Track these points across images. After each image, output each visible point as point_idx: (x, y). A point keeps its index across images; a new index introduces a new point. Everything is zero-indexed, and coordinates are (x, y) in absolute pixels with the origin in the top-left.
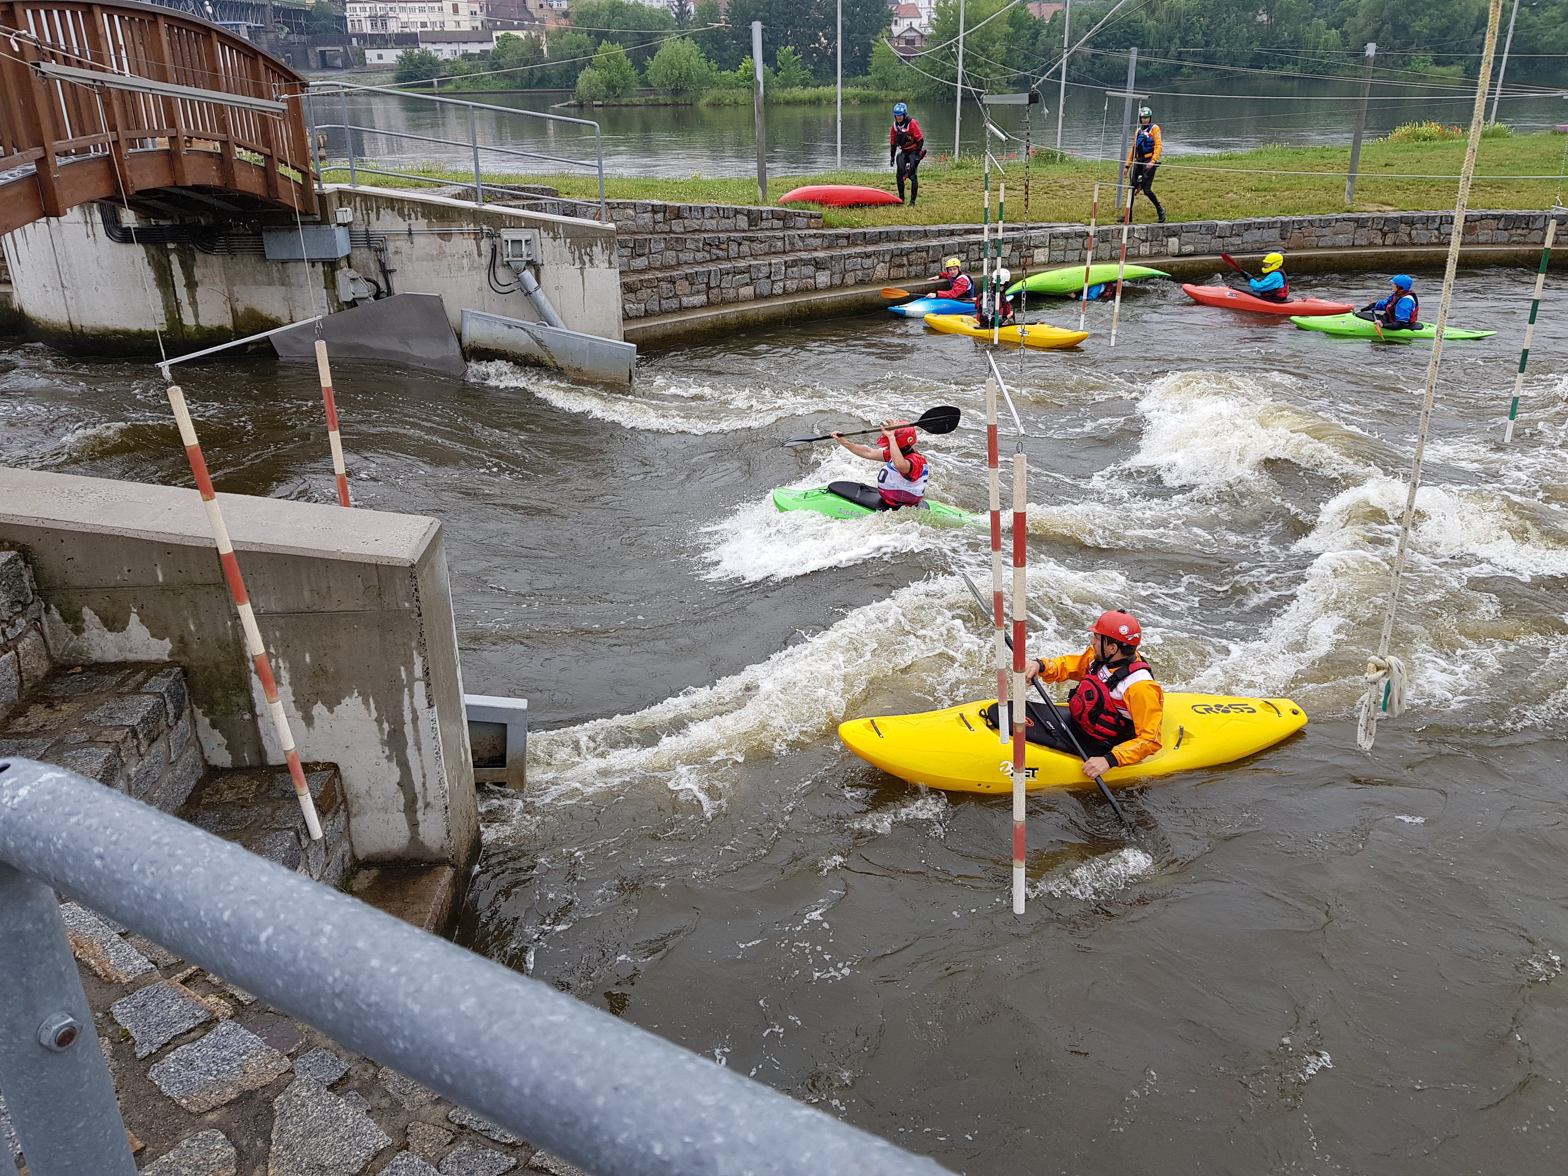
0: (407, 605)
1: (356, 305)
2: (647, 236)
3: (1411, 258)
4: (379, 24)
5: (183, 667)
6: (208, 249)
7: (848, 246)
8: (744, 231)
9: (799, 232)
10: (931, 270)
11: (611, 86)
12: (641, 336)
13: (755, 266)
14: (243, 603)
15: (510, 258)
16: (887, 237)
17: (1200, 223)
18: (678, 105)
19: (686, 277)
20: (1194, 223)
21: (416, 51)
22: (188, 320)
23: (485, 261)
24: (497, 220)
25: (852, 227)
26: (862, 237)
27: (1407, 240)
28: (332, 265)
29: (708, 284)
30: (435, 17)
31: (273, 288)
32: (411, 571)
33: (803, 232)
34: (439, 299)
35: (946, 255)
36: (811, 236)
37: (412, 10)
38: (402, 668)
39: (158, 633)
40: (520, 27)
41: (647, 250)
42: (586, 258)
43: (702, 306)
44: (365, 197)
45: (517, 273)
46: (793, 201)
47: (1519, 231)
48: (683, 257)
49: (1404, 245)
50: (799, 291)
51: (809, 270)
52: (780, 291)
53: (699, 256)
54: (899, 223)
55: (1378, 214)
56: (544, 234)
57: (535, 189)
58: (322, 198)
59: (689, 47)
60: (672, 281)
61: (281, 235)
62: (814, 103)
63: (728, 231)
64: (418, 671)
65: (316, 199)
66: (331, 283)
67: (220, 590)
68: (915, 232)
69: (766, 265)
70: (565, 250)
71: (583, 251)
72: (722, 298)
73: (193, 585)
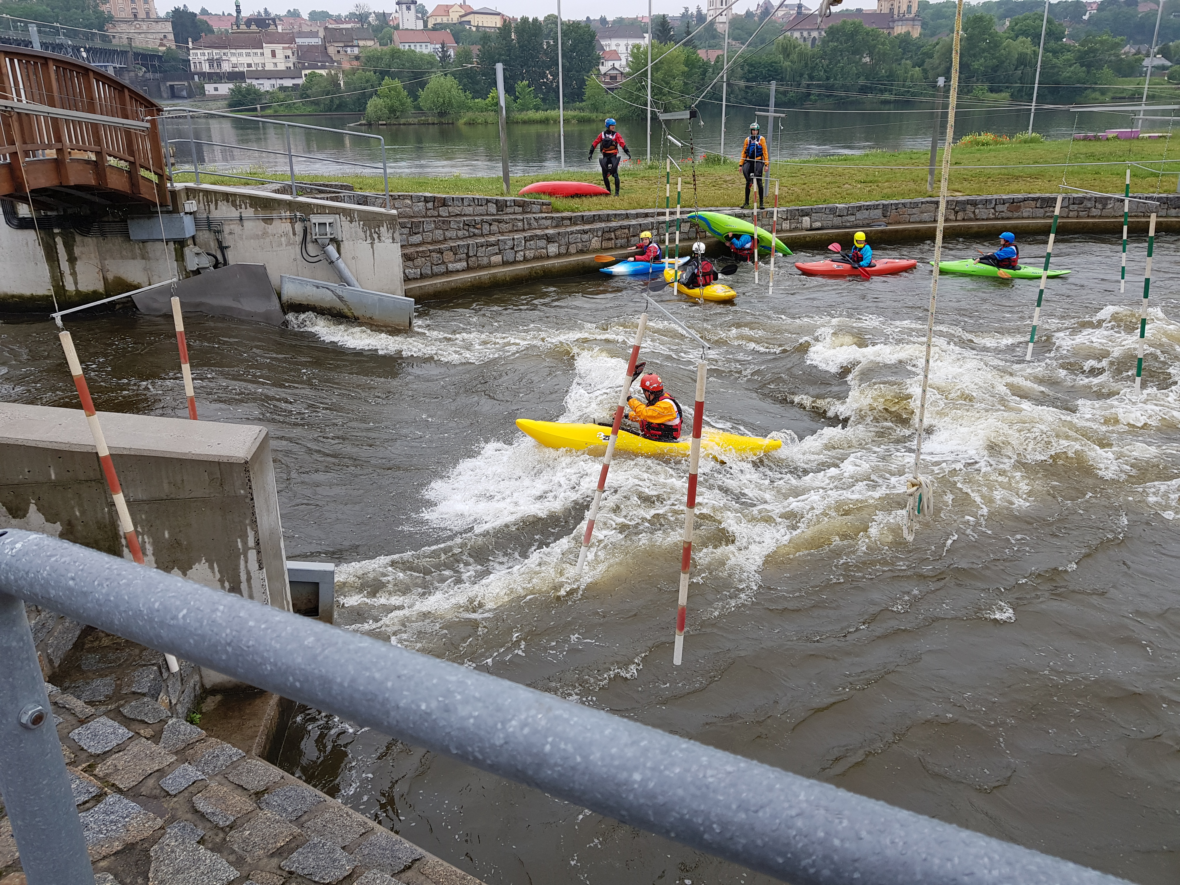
0: (242, 492)
1: (200, 273)
2: (420, 220)
3: (976, 229)
4: (215, 65)
6: (86, 232)
7: (571, 225)
8: (493, 215)
9: (534, 215)
10: (632, 242)
11: (392, 110)
12: (418, 293)
13: (502, 241)
14: (117, 493)
15: (318, 236)
16: (599, 218)
17: (824, 206)
18: (443, 124)
19: (451, 249)
20: (821, 206)
21: (244, 85)
22: (70, 286)
23: (299, 238)
24: (308, 209)
25: (573, 211)
26: (580, 219)
27: (972, 216)
28: (181, 244)
29: (467, 254)
30: (258, 60)
31: (136, 261)
32: (245, 467)
33: (537, 216)
34: (264, 267)
36: (543, 218)
37: (241, 55)
38: (239, 540)
39: (51, 518)
40: (323, 67)
41: (421, 229)
42: (375, 236)
43: (463, 270)
44: (207, 192)
45: (323, 247)
46: (529, 193)
47: (1051, 209)
48: (448, 234)
49: (970, 220)
50: (535, 258)
51: (542, 243)
52: (522, 259)
53: (460, 233)
54: (608, 208)
55: (951, 198)
56: (343, 218)
57: (336, 185)
58: (174, 194)
59: (450, 82)
60: (441, 252)
61: (142, 222)
62: (544, 122)
63: (481, 215)
64: (251, 542)
65: (169, 194)
66: (180, 257)
67: (100, 485)
68: (620, 215)
69: (510, 239)
70: (359, 229)
71: (373, 230)
72: (478, 265)
73: (79, 481)
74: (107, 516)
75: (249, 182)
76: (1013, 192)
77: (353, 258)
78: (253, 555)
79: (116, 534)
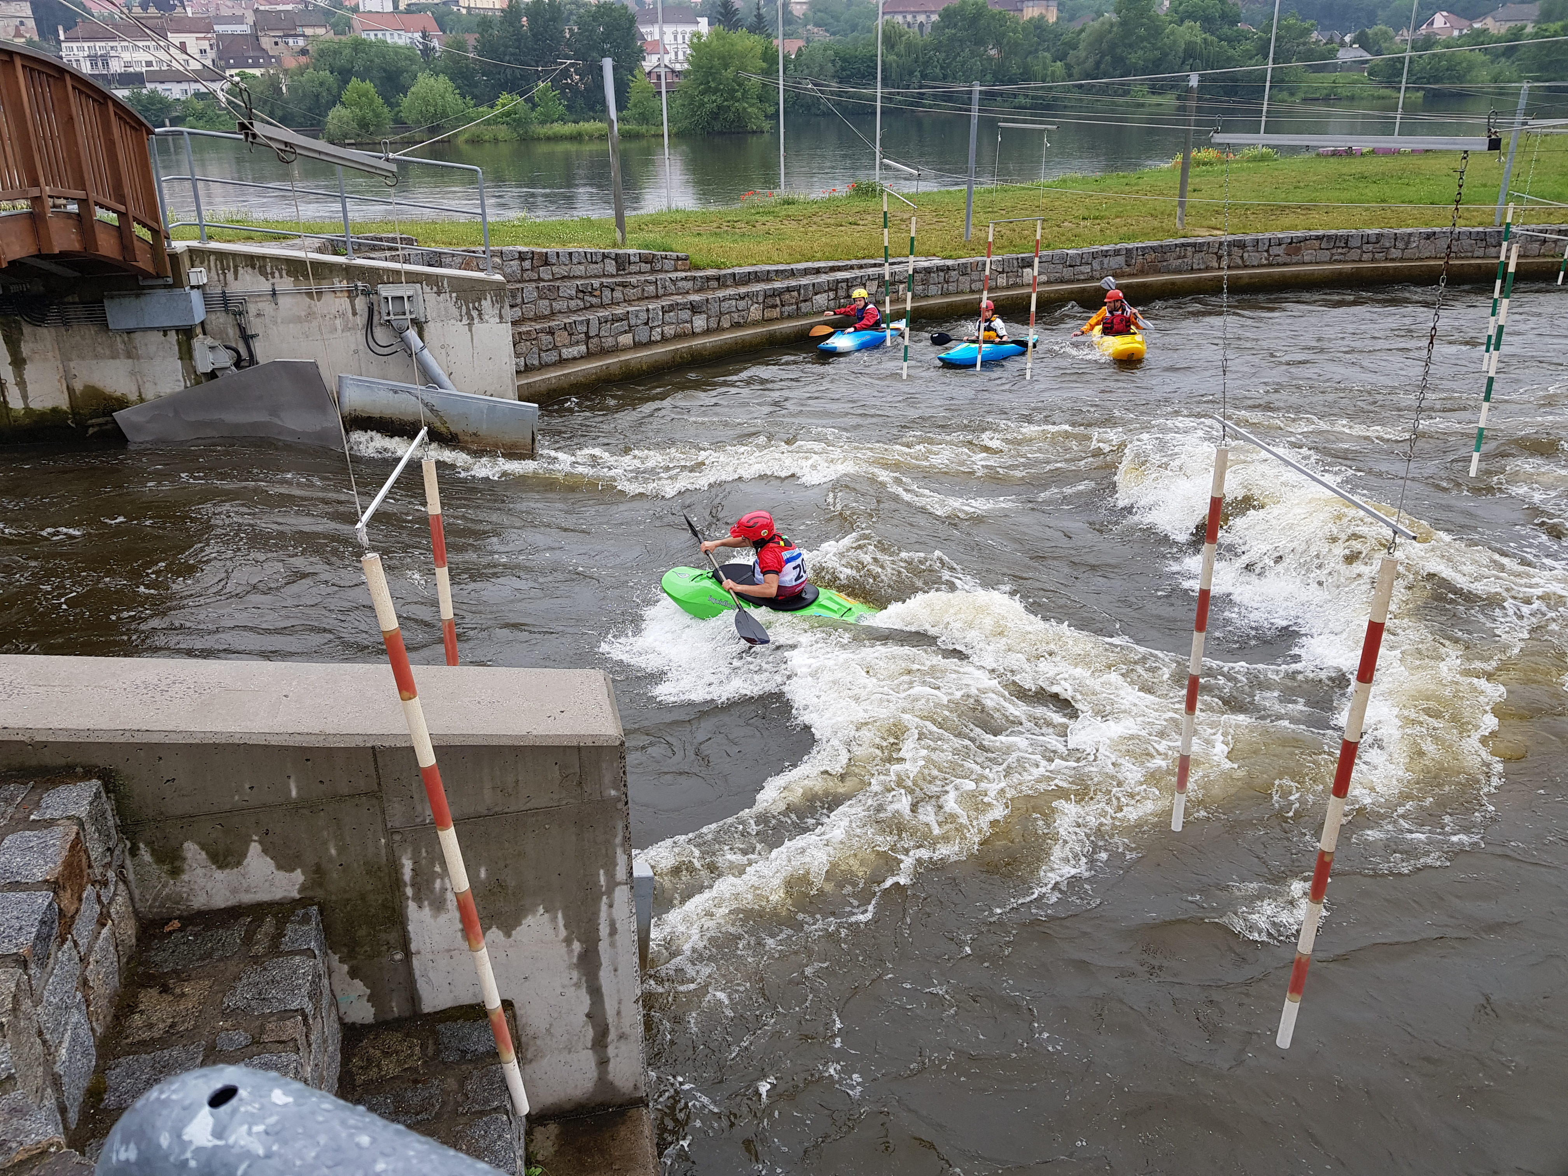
0: (613, 792)
1: (215, 376)
5: (319, 904)
6: (37, 321)
7: (719, 288)
8: (613, 276)
9: (669, 275)
12: (526, 393)
13: (632, 313)
15: (392, 317)
16: (756, 277)
17: (1051, 253)
19: (564, 327)
20: (1046, 253)
23: (361, 320)
24: (374, 276)
25: (719, 267)
26: (731, 278)
27: (1240, 262)
28: (186, 333)
29: (587, 333)
31: (117, 362)
32: (619, 751)
33: (674, 275)
35: (816, 294)
36: (681, 279)
38: (602, 872)
39: (285, 864)
40: (256, 65)
41: (519, 301)
42: (475, 314)
43: (582, 357)
44: (218, 254)
45: (400, 333)
46: (657, 243)
47: (1340, 250)
48: (557, 306)
49: (1238, 267)
50: (678, 337)
51: (685, 315)
52: (659, 338)
53: (573, 304)
54: (764, 262)
56: (427, 289)
57: (394, 238)
58: (174, 258)
59: (443, 84)
60: (551, 332)
61: (126, 301)
62: (576, 138)
63: (597, 276)
64: (621, 873)
65: (167, 259)
66: (186, 353)
67: (374, 801)
68: (782, 271)
69: (642, 311)
70: (451, 305)
71: (471, 305)
72: (602, 348)
73: (338, 798)
74: (384, 851)
75: (253, 234)
76: (1288, 229)
77: (443, 347)
78: (622, 894)
79: (397, 879)
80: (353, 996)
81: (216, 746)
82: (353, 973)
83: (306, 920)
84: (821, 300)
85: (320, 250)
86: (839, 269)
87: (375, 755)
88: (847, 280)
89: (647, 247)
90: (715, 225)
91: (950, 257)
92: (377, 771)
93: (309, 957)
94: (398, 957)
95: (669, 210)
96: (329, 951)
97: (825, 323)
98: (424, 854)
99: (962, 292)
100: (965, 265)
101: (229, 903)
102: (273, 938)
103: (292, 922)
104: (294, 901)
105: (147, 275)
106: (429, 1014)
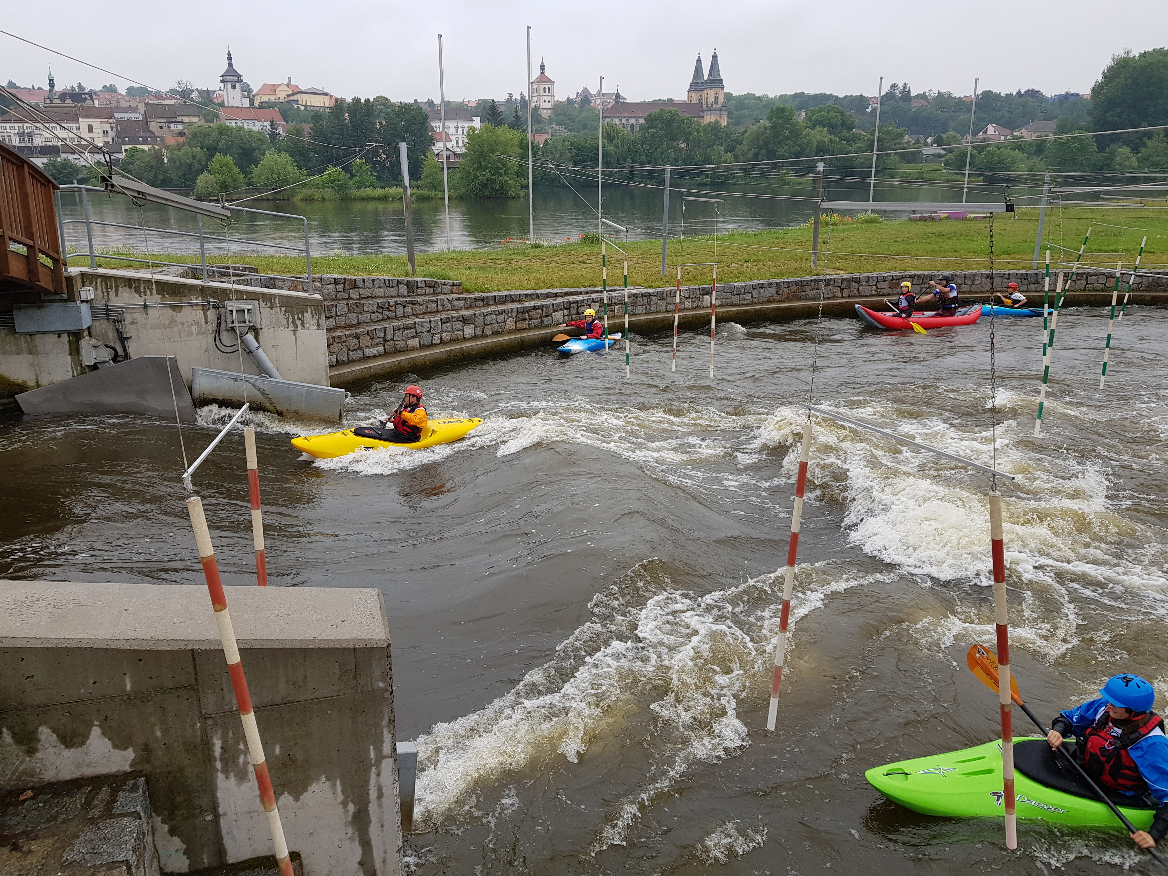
0: (381, 684)
1: (97, 368)
2: (332, 303)
5: (146, 776)
7: (484, 306)
8: (404, 296)
9: (447, 297)
10: (546, 323)
11: (224, 186)
12: (337, 381)
13: (418, 323)
15: (235, 324)
16: (511, 299)
17: (724, 285)
18: (278, 200)
19: (367, 333)
20: (720, 285)
23: (212, 326)
24: (222, 294)
25: (483, 291)
26: (493, 299)
29: (384, 338)
31: (21, 357)
32: (386, 651)
33: (450, 297)
34: (174, 360)
35: (555, 311)
36: (456, 299)
38: (371, 747)
39: (120, 743)
40: (144, 143)
41: (333, 314)
42: (299, 323)
43: (380, 355)
44: (104, 278)
45: (240, 336)
48: (362, 318)
50: (453, 341)
51: (458, 325)
52: (438, 342)
53: (374, 316)
54: (516, 289)
56: (263, 304)
57: (241, 267)
58: (69, 280)
59: (284, 159)
60: (357, 337)
61: (30, 312)
62: (383, 199)
63: (392, 297)
64: (387, 749)
65: (64, 280)
66: (75, 350)
67: (192, 692)
68: (530, 295)
69: (426, 322)
70: (281, 317)
71: (296, 317)
72: (396, 349)
73: (164, 690)
74: (199, 733)
75: (133, 263)
76: (890, 270)
77: (273, 347)
78: (387, 765)
79: (209, 755)
80: (172, 850)
81: (67, 649)
82: (172, 832)
83: (134, 789)
84: (558, 316)
85: (182, 275)
86: (572, 294)
87: (193, 655)
88: (577, 302)
89: (431, 276)
90: (482, 261)
91: (651, 287)
92: (195, 669)
93: (135, 818)
94: (209, 818)
95: (449, 251)
96: (154, 814)
97: (562, 332)
98: (231, 735)
99: (660, 312)
100: (662, 293)
101: (74, 776)
102: (108, 803)
103: (124, 791)
104: (126, 773)
105: (47, 292)
106: (232, 864)
